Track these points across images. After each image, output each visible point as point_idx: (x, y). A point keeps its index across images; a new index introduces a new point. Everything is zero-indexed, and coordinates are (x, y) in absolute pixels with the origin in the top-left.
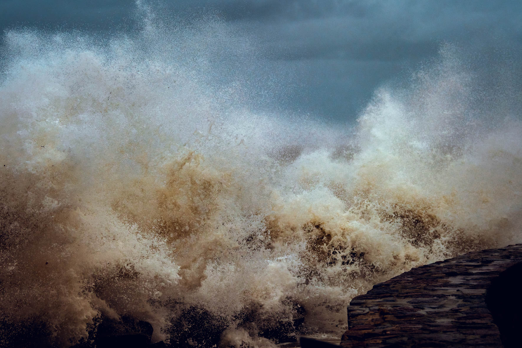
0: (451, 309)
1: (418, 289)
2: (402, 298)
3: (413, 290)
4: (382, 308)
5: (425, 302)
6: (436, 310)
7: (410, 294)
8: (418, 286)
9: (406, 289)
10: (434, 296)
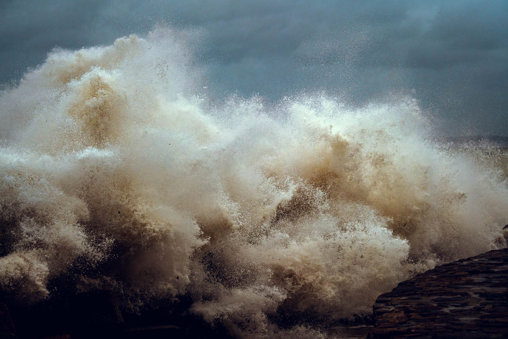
0: (474, 308)
1: (442, 287)
2: (427, 295)
3: (437, 288)
4: (406, 306)
5: (449, 300)
6: (460, 308)
7: (434, 292)
8: (442, 284)
9: (430, 287)
10: (457, 294)
